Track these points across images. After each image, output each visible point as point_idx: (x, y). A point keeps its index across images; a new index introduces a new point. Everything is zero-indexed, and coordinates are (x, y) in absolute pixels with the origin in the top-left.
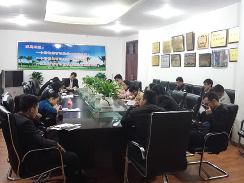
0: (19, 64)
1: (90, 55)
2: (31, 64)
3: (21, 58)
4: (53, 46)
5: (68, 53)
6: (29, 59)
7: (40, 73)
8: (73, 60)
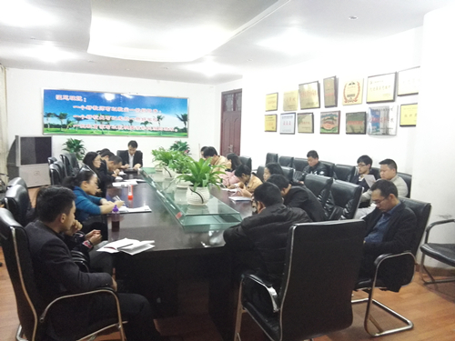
0: (46, 126)
1: (162, 112)
2: (64, 126)
3: (48, 115)
4: (102, 96)
5: (127, 109)
6: (62, 117)
7: (80, 142)
8: (135, 120)
